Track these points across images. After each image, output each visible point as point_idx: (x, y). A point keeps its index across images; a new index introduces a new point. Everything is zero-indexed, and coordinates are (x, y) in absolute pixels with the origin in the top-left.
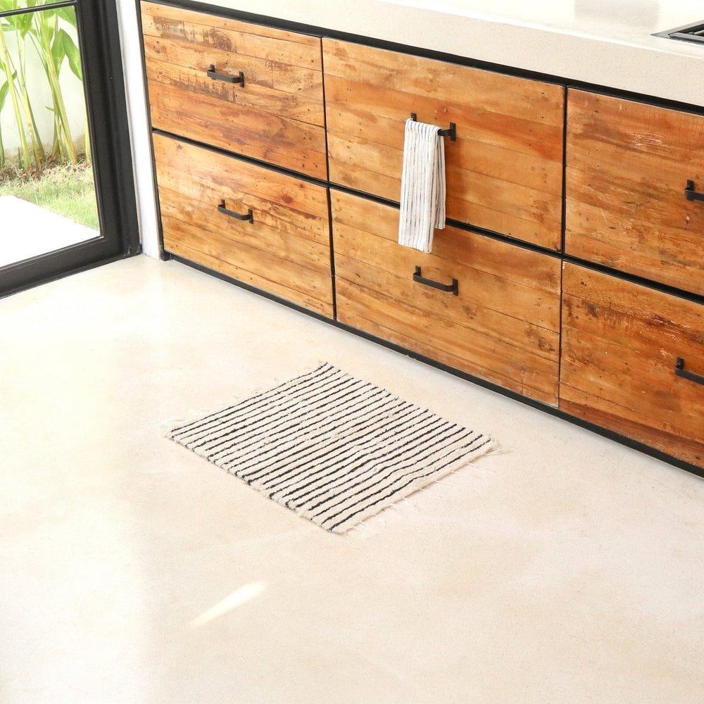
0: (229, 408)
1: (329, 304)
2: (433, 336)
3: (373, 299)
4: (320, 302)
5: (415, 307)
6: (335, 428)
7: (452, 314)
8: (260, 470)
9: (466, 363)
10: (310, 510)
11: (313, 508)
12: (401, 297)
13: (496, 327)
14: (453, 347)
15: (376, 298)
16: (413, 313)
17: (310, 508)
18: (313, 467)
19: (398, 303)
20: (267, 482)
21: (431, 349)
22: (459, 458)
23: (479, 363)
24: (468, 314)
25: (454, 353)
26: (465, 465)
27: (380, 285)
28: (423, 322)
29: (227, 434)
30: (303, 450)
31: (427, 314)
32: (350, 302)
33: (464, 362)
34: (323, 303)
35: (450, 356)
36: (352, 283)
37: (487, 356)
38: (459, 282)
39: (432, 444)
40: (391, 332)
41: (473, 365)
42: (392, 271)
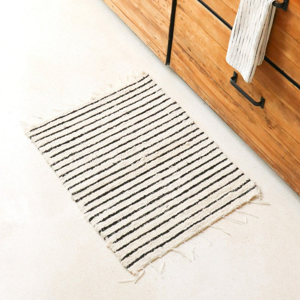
0: (74, 112)
1: (164, 54)
2: (238, 119)
3: (198, 70)
4: (158, 50)
5: (228, 95)
6: (144, 149)
7: (256, 116)
8: (86, 188)
9: (259, 149)
10: (115, 242)
11: (118, 240)
12: (219, 82)
13: (289, 145)
14: (252, 136)
15: (200, 71)
16: (226, 97)
17: (116, 240)
18: (124, 192)
19: (215, 84)
20: (89, 203)
21: (235, 125)
22: (230, 203)
23: (269, 156)
24: (268, 124)
25: (252, 140)
26: (234, 211)
27: (204, 65)
28: (232, 106)
29: (68, 142)
30: (119, 171)
31: (236, 104)
32: (180, 61)
33: (258, 148)
34: (159, 51)
35: (248, 138)
36: (184, 50)
37: (276, 156)
38: (266, 101)
39: (212, 182)
40: (206, 97)
41: (265, 155)
42: (215, 63)
